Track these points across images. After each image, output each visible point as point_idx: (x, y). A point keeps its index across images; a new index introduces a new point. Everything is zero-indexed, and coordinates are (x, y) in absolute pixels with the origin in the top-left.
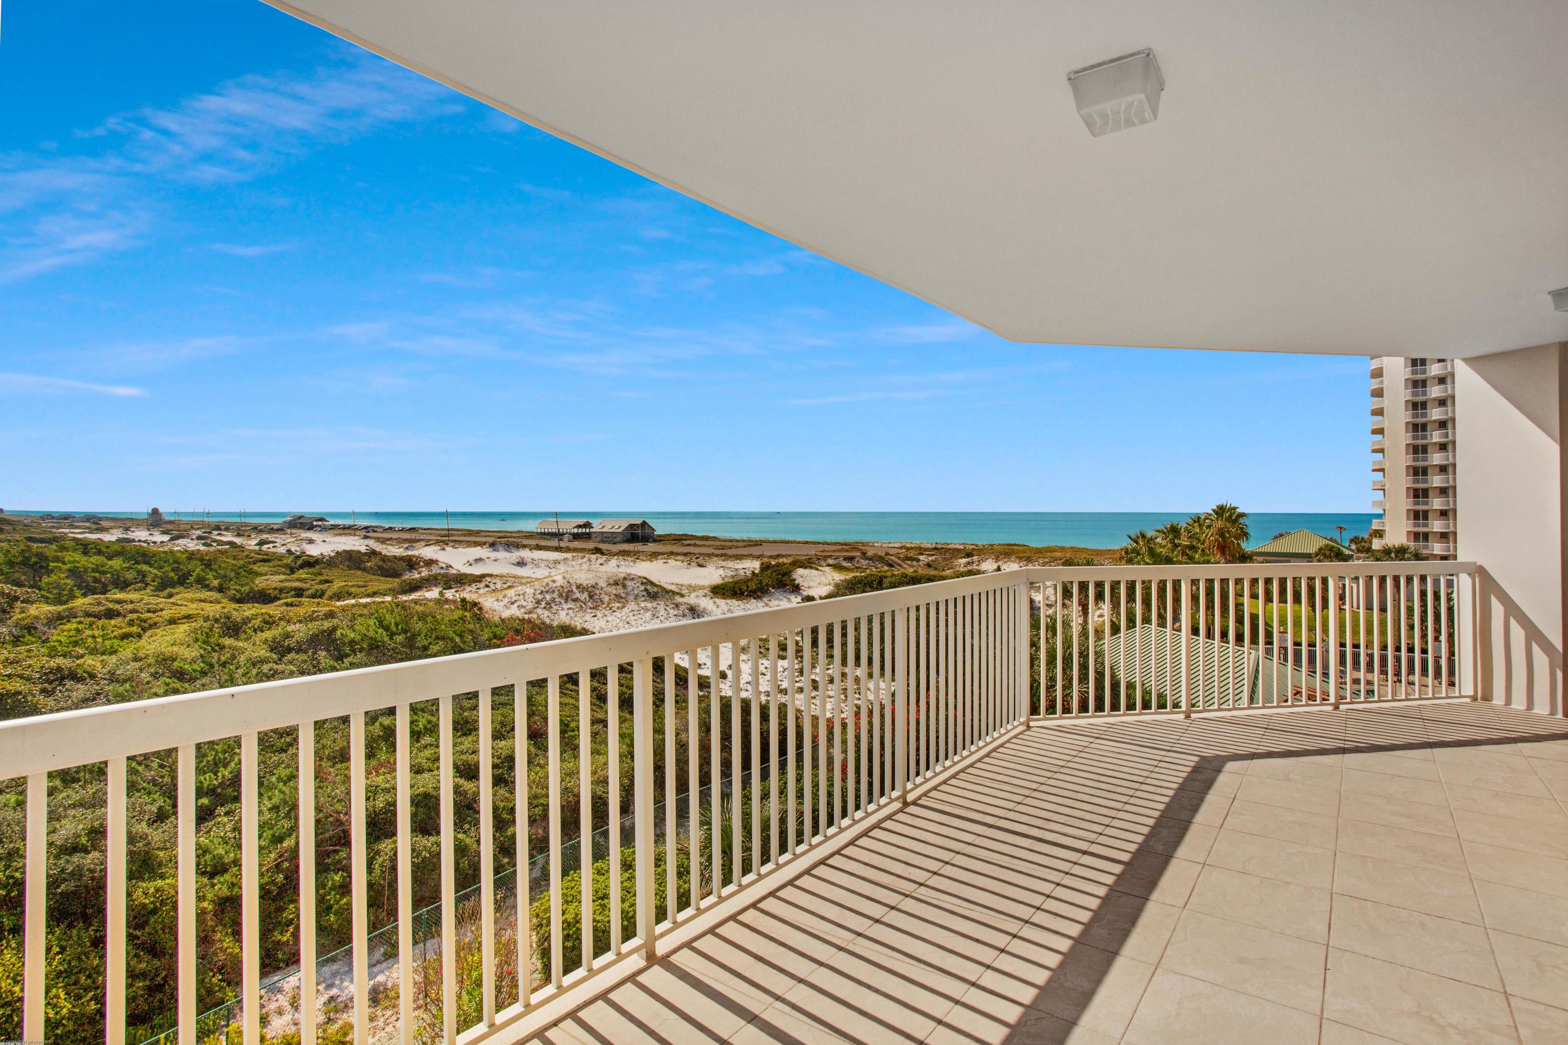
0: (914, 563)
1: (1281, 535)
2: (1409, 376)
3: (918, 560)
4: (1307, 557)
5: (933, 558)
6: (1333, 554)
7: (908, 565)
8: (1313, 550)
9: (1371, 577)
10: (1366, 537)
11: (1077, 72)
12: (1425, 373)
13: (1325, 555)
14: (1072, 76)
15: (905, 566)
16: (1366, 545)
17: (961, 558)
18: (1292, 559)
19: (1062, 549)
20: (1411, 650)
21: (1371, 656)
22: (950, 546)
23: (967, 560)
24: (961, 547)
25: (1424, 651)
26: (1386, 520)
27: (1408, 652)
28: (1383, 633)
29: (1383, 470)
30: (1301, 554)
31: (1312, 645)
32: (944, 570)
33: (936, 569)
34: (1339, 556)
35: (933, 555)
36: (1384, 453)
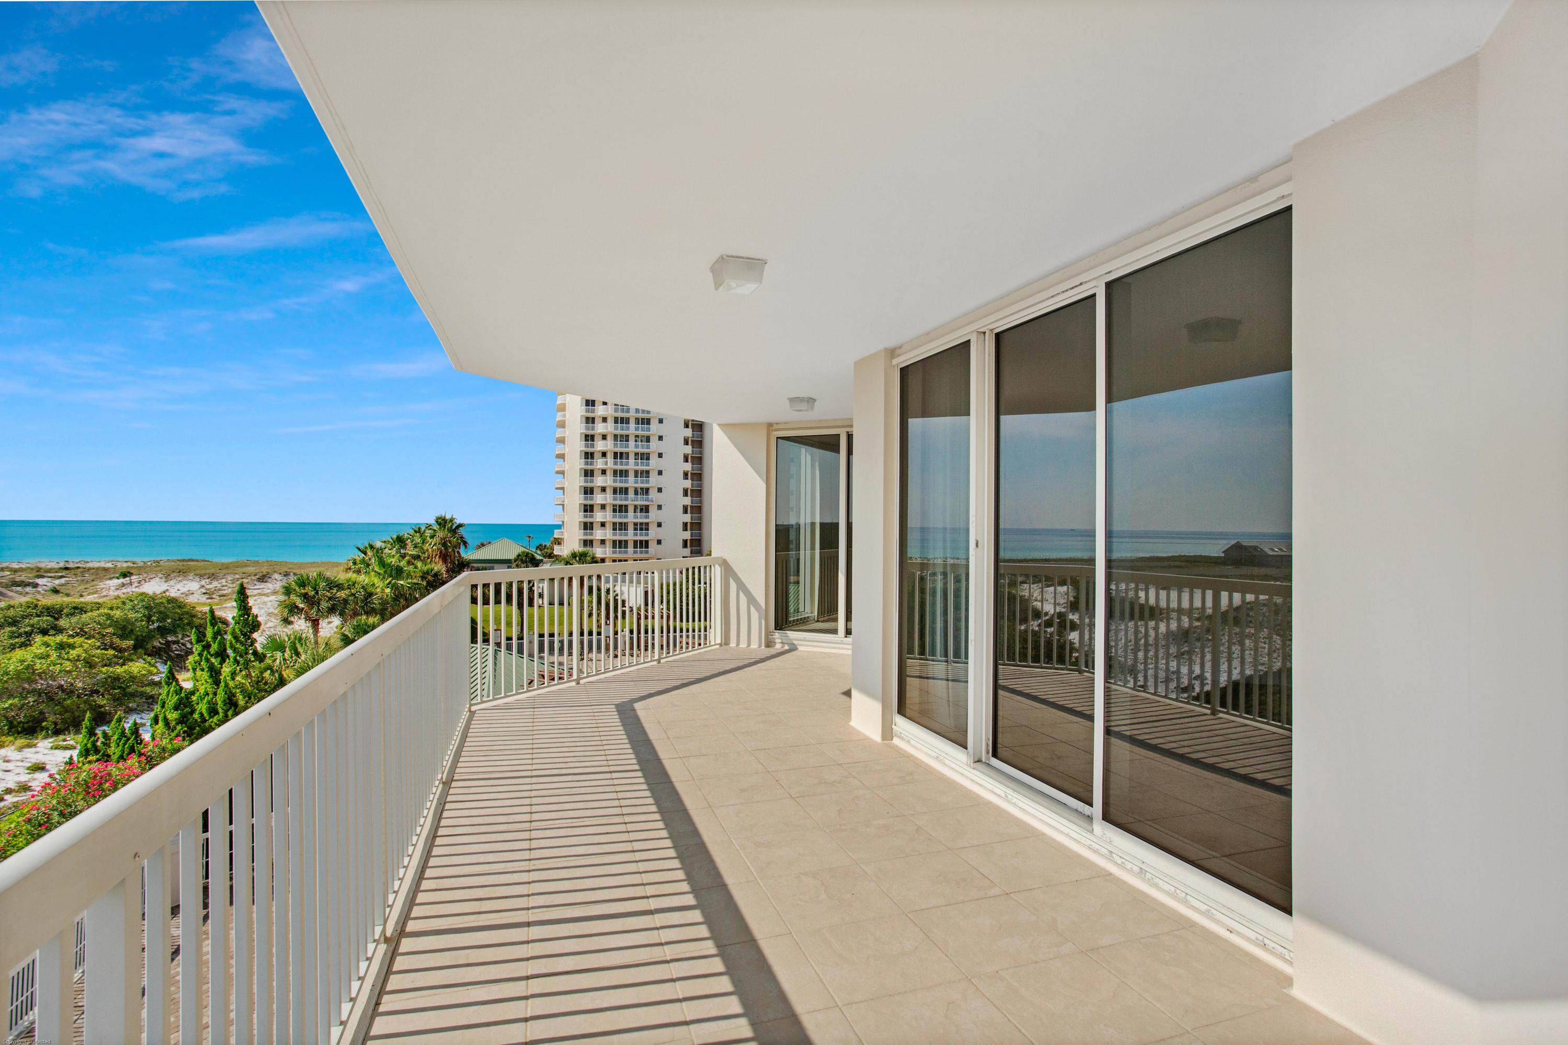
0: (28, 589)
1: (483, 545)
2: (584, 413)
3: (36, 585)
4: (507, 563)
5: (63, 581)
6: (528, 560)
7: (16, 592)
8: (512, 556)
9: (563, 578)
10: (548, 544)
11: (728, 256)
12: (594, 413)
13: (522, 560)
14: (724, 257)
15: (10, 594)
16: (549, 551)
17: (111, 579)
18: (496, 566)
19: (256, 563)
20: (590, 633)
21: (562, 642)
22: (88, 565)
23: (122, 580)
24: (109, 565)
25: (599, 634)
26: (564, 530)
27: (589, 636)
28: (570, 623)
29: (563, 489)
30: (505, 560)
31: (521, 638)
32: (81, 596)
33: (68, 595)
34: (535, 563)
35: (62, 577)
36: (564, 474)
